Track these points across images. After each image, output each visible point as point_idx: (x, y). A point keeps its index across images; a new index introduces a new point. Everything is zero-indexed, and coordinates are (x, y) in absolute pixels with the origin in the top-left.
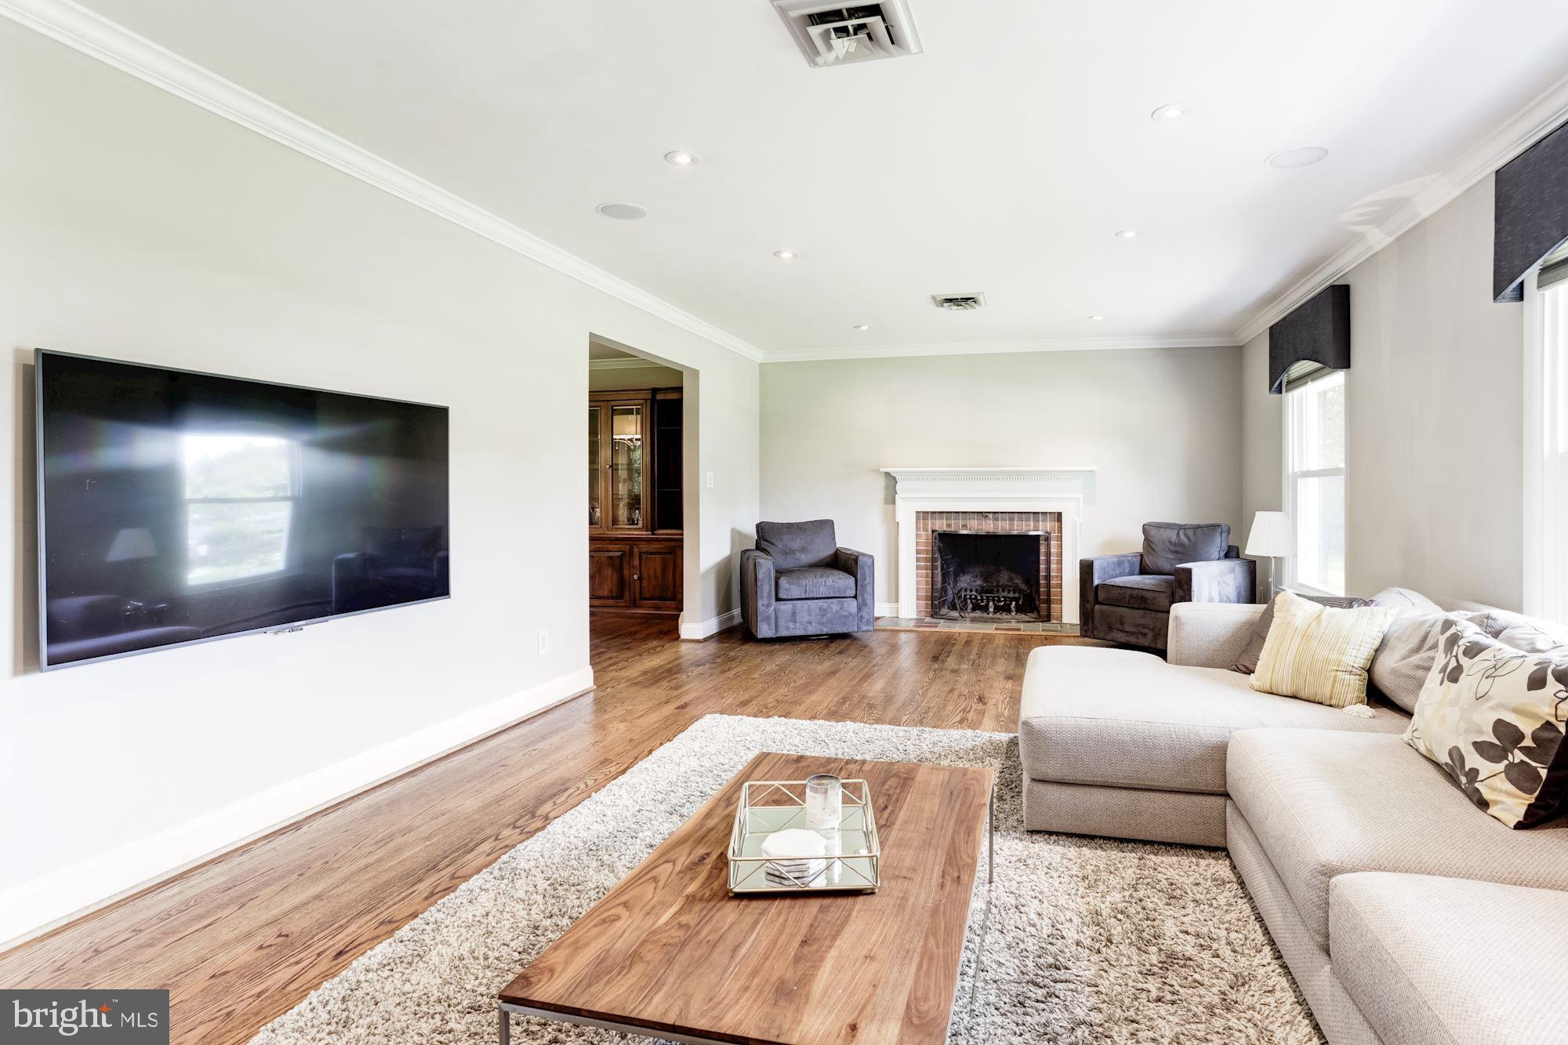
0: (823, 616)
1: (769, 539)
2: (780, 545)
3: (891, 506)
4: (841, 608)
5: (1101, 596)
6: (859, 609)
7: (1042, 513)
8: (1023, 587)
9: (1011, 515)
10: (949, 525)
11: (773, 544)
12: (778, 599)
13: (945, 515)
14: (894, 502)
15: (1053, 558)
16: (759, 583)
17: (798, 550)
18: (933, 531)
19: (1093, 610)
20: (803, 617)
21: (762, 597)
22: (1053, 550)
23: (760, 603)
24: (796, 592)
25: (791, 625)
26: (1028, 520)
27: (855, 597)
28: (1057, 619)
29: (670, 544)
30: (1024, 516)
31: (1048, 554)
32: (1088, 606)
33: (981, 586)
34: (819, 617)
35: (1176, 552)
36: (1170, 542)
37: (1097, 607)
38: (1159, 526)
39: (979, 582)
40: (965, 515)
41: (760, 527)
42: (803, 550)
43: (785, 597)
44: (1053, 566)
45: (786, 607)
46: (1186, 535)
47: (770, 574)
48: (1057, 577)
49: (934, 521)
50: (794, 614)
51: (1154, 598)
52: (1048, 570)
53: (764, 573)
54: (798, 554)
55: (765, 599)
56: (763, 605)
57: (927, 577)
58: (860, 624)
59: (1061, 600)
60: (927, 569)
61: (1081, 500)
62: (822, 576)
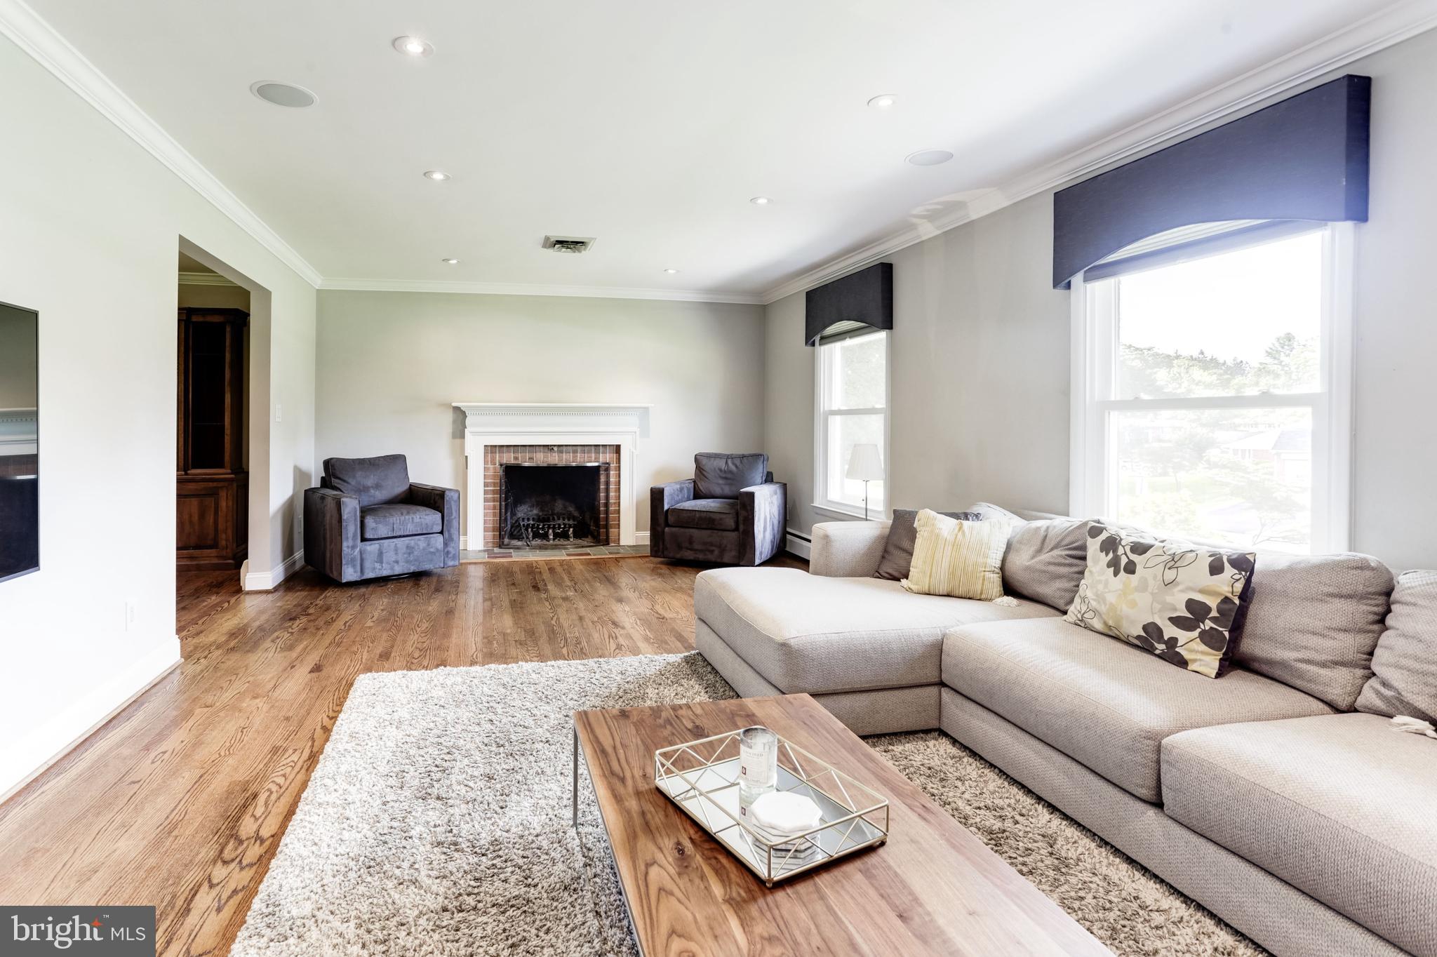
0: (409, 554)
1: (341, 476)
2: (353, 482)
3: (458, 441)
4: (428, 545)
5: (671, 519)
6: (446, 544)
7: (603, 445)
8: (576, 514)
9: (574, 448)
10: (516, 458)
11: (344, 481)
12: (363, 539)
13: (512, 448)
14: (462, 436)
15: (612, 487)
16: (344, 524)
17: (372, 487)
18: (501, 465)
19: (663, 532)
20: (389, 556)
21: (347, 538)
22: (612, 479)
23: (345, 544)
24: (383, 531)
25: (377, 566)
26: (589, 452)
27: (441, 533)
28: (614, 542)
29: (211, 484)
30: (586, 448)
31: (607, 483)
32: (659, 529)
33: (537, 515)
34: (405, 556)
35: (726, 478)
36: (721, 470)
37: (667, 529)
38: (710, 456)
39: (535, 512)
40: (531, 448)
41: (329, 465)
42: (377, 486)
43: (371, 537)
44: (612, 494)
45: (372, 548)
46: (733, 464)
47: (356, 511)
48: (615, 503)
49: (501, 455)
50: (381, 554)
51: (721, 519)
52: (607, 497)
53: (349, 513)
54: (372, 491)
55: (350, 540)
56: (348, 547)
57: (494, 508)
58: (446, 559)
59: (619, 525)
60: (494, 501)
61: (638, 433)
62: (408, 513)
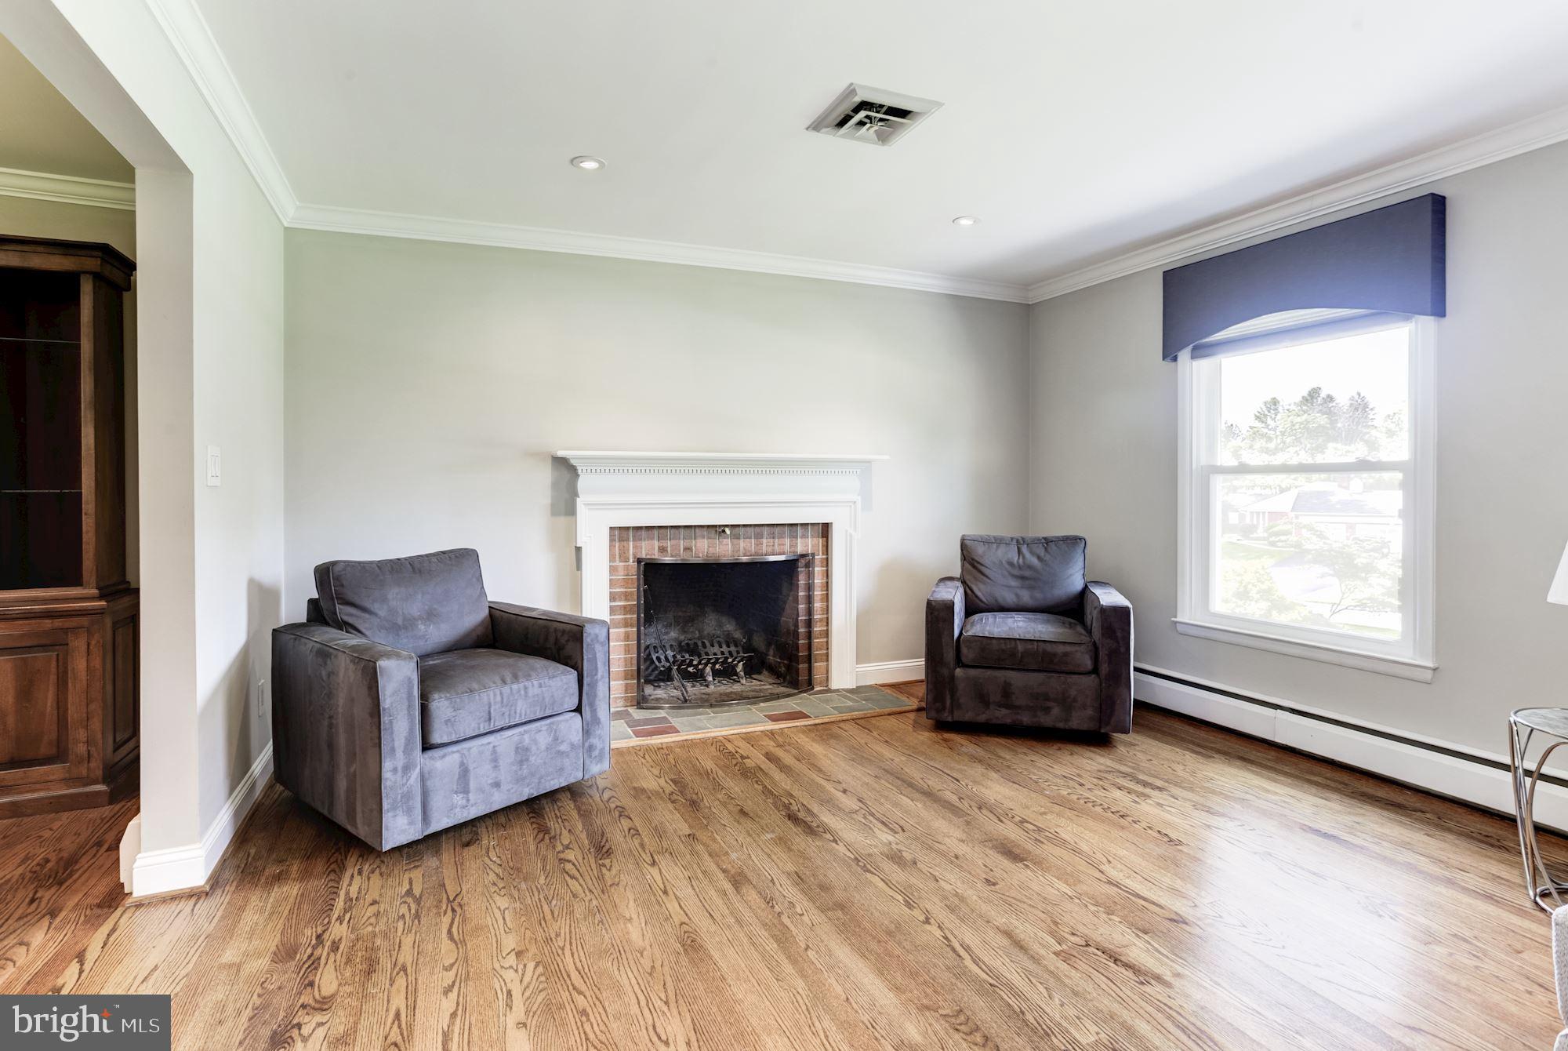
0: (521, 762)
1: (357, 601)
2: (382, 612)
3: (562, 520)
4: (556, 739)
5: (968, 654)
6: (586, 732)
7: (802, 525)
8: (738, 635)
9: (758, 529)
10: (663, 550)
11: (364, 610)
12: (427, 747)
13: (656, 532)
14: (571, 510)
15: (818, 593)
16: (385, 719)
17: (420, 618)
18: (639, 561)
19: (952, 677)
20: (482, 773)
21: (393, 750)
22: (818, 581)
23: (387, 765)
24: (469, 724)
25: (458, 799)
26: (781, 536)
27: (578, 710)
28: (820, 684)
29: (48, 623)
30: (777, 530)
31: (810, 588)
32: (945, 672)
33: (676, 639)
34: (514, 768)
35: (1023, 578)
36: (1011, 564)
37: (959, 672)
38: (987, 541)
39: (673, 634)
40: (688, 531)
41: (325, 574)
42: (431, 616)
43: (445, 740)
44: (818, 605)
45: (444, 763)
46: (1032, 553)
47: (410, 689)
48: (821, 620)
49: (638, 543)
50: (464, 772)
51: (1066, 654)
52: (810, 612)
53: (395, 693)
54: (421, 627)
55: (399, 753)
56: (395, 770)
57: (627, 637)
58: (587, 762)
59: (827, 655)
60: (626, 626)
61: (859, 505)
62: (516, 678)
